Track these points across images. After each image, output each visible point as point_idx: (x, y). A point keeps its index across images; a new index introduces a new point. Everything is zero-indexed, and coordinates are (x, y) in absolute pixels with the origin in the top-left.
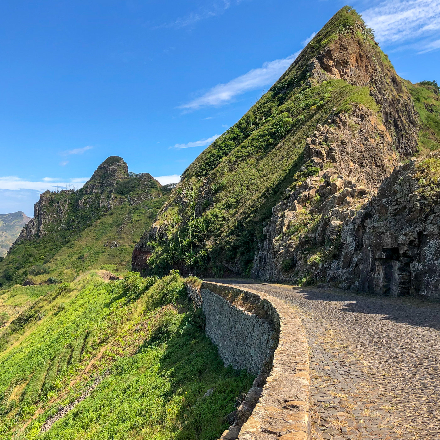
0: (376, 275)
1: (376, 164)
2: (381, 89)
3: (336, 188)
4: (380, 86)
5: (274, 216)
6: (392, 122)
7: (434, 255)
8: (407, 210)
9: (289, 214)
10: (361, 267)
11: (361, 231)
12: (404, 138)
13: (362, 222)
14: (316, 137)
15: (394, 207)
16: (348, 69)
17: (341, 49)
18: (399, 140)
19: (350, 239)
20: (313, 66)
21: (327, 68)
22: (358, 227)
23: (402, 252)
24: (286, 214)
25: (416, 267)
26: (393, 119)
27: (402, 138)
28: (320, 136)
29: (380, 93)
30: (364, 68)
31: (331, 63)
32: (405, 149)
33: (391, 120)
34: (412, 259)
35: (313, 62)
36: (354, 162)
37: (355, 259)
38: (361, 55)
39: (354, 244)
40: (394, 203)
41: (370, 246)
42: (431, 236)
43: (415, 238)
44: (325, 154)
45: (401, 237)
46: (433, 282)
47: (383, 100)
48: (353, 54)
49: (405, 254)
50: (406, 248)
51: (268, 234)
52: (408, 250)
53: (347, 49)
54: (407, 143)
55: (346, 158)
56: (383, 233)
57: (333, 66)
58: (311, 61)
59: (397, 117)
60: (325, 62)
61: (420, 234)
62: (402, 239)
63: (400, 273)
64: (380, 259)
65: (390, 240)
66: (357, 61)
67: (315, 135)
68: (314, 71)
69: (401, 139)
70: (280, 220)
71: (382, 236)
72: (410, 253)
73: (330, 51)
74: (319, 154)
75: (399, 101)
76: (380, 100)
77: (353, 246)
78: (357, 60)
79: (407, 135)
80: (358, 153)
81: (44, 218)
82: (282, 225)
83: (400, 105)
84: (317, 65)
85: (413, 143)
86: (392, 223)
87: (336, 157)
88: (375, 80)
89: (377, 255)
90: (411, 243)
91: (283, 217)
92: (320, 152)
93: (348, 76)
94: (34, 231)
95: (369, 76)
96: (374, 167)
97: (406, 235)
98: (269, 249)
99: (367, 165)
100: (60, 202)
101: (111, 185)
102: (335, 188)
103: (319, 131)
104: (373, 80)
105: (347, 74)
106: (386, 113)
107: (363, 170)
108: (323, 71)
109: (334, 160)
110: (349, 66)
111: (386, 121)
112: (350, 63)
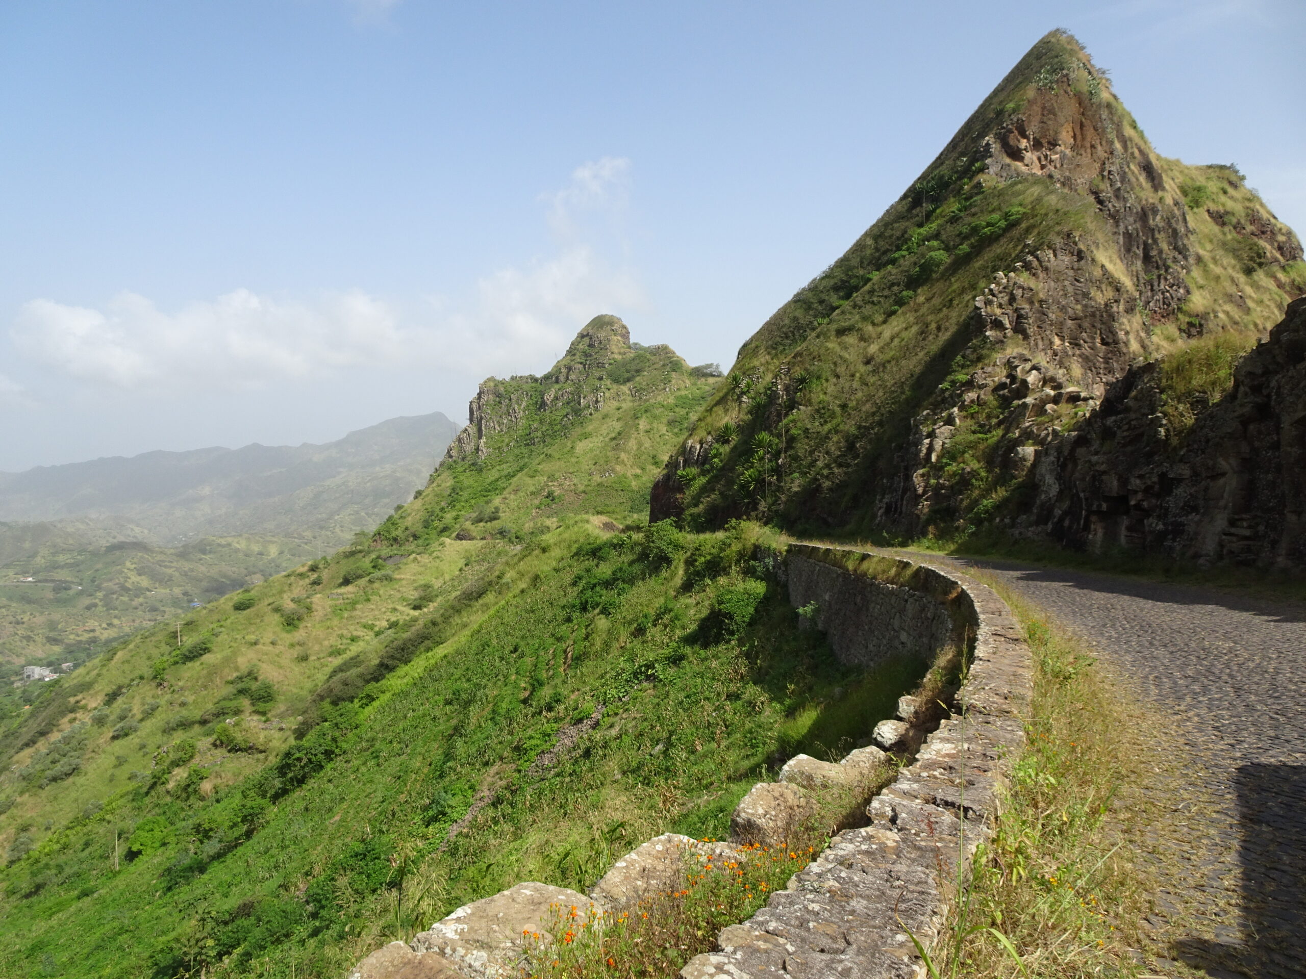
0: (1090, 536)
1: (1102, 339)
2: (1119, 189)
3: (1027, 387)
4: (1119, 184)
5: (915, 434)
6: (1140, 252)
7: (1182, 508)
8: (1145, 438)
9: (944, 431)
10: (1067, 523)
11: (1070, 466)
12: (1162, 281)
13: (1072, 451)
14: (994, 295)
15: (1125, 434)
16: (1056, 153)
17: (1043, 115)
18: (1152, 286)
19: (1050, 479)
20: (987, 152)
21: (1016, 154)
22: (1065, 459)
23: (1133, 503)
24: (937, 431)
25: (1154, 525)
26: (1142, 247)
27: (1159, 283)
28: (1000, 292)
29: (1117, 197)
30: (1089, 150)
31: (1024, 143)
32: (1164, 303)
33: (1138, 248)
34: (1147, 513)
35: (988, 144)
36: (1062, 339)
37: (1058, 512)
38: (1082, 125)
39: (1057, 486)
40: (1126, 427)
41: (1084, 491)
42: (1179, 481)
43: (1154, 483)
44: (1008, 326)
45: (1132, 480)
46: (1178, 548)
47: (1123, 210)
48: (1066, 125)
49: (1138, 507)
50: (1140, 496)
51: (902, 464)
52: (1143, 500)
53: (1055, 115)
54: (1168, 291)
55: (1048, 332)
56: (1104, 473)
57: (1025, 150)
58: (985, 142)
59: (1150, 241)
60: (1011, 143)
61: (1163, 476)
62: (1135, 483)
63: (1129, 534)
64: (1099, 513)
65: (1115, 483)
66: (1075, 137)
67: (991, 290)
68: (988, 161)
69: (1156, 284)
70: (927, 441)
71: (1104, 477)
72: (1145, 504)
73: (1023, 121)
74: (998, 325)
75: (1155, 211)
76: (1118, 211)
77: (1054, 490)
78: (1075, 135)
79: (1169, 277)
80: (1070, 322)
81: (486, 425)
82: (930, 449)
83: (1158, 218)
84: (995, 147)
85: (1182, 291)
86: (1121, 458)
87: (1028, 331)
88: (1110, 172)
89: (1095, 506)
90: (1148, 490)
91: (932, 435)
92: (1001, 321)
93: (1055, 167)
94: (469, 448)
95: (1097, 166)
96: (1099, 345)
97: (1141, 477)
98: (905, 491)
99: (1085, 342)
100: (512, 396)
101: (601, 365)
102: (1023, 389)
103: (998, 284)
104: (1106, 173)
105: (1053, 164)
106: (1128, 235)
107: (1078, 352)
108: (1008, 160)
109: (1026, 337)
110: (1058, 148)
111: (1128, 250)
112: (1060, 142)
